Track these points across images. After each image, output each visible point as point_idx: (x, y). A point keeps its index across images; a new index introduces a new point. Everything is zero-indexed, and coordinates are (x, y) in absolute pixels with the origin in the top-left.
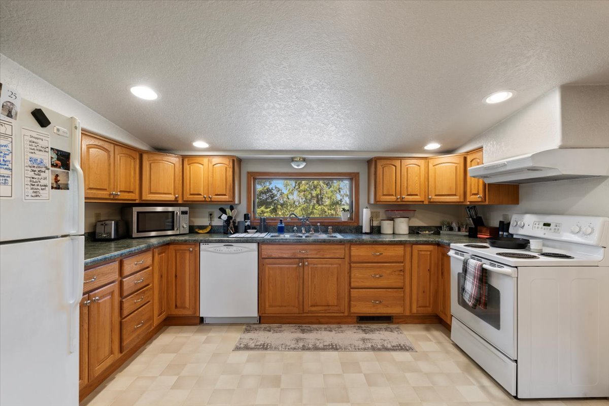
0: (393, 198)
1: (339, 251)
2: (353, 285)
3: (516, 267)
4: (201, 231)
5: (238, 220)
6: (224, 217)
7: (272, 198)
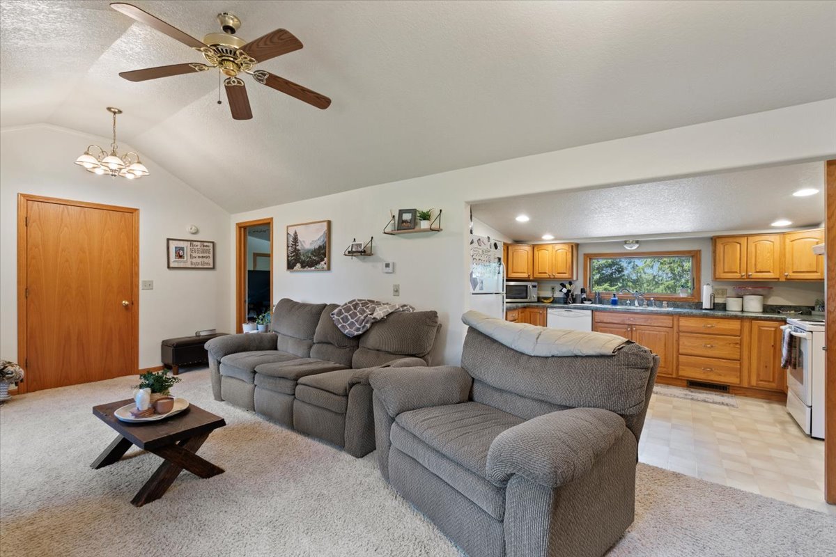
0: (737, 275)
1: (667, 321)
2: (681, 351)
3: (812, 332)
4: (545, 301)
5: (575, 293)
6: (565, 290)
7: (620, 272)
